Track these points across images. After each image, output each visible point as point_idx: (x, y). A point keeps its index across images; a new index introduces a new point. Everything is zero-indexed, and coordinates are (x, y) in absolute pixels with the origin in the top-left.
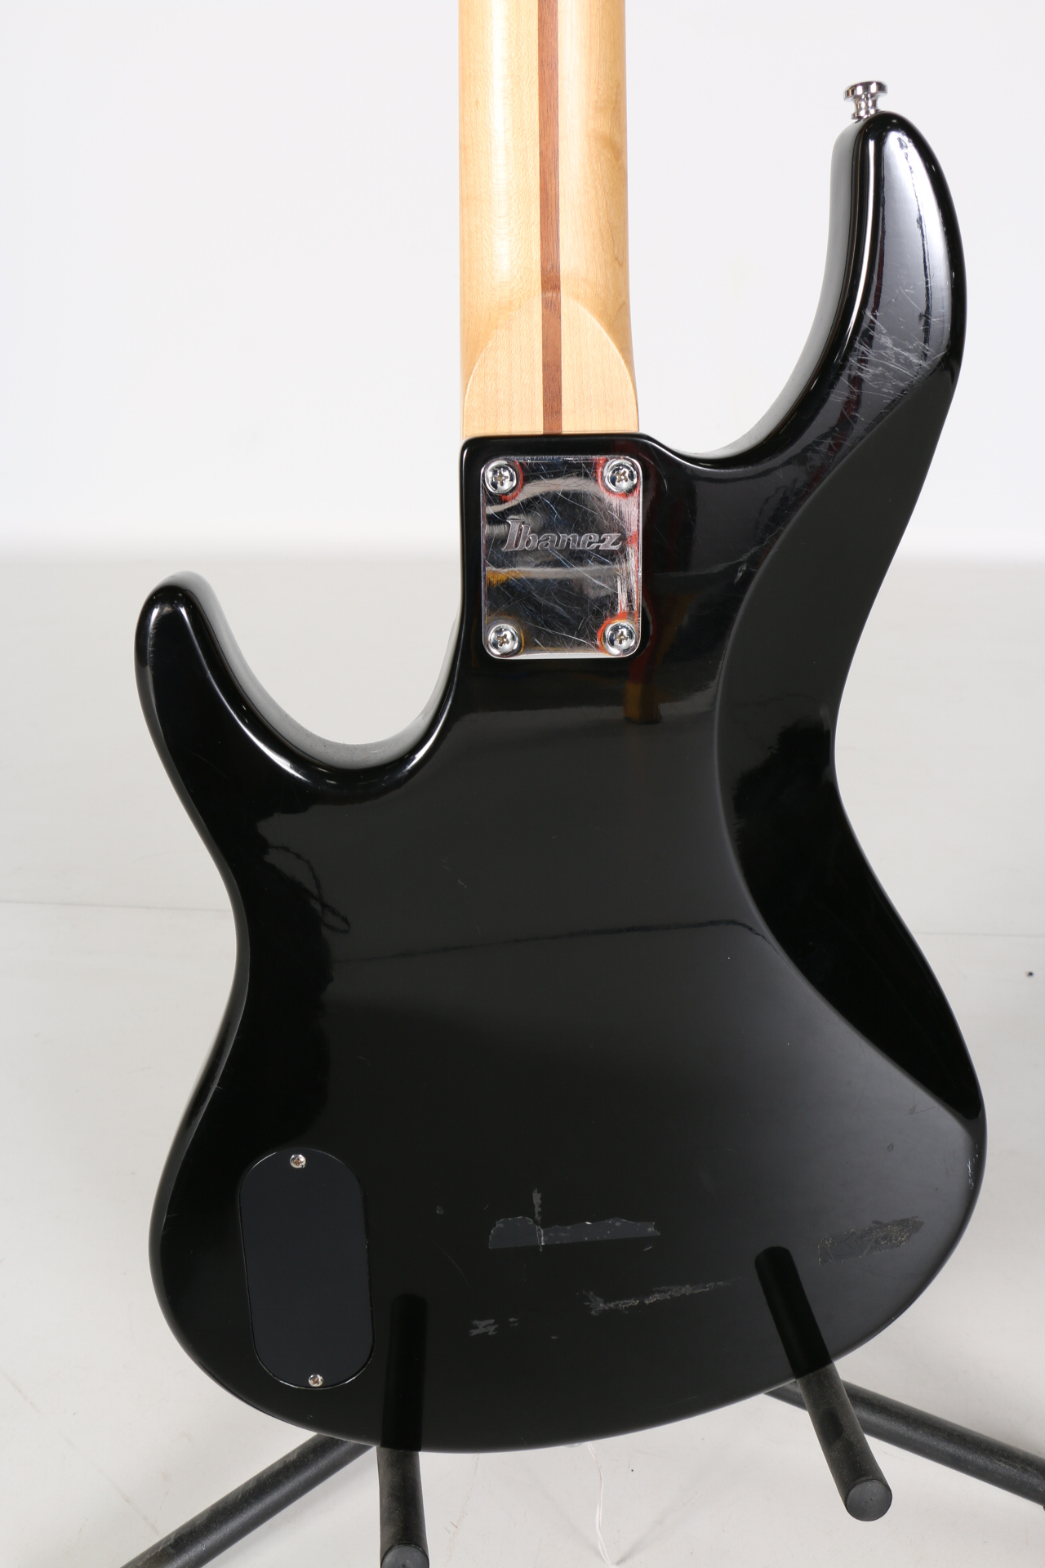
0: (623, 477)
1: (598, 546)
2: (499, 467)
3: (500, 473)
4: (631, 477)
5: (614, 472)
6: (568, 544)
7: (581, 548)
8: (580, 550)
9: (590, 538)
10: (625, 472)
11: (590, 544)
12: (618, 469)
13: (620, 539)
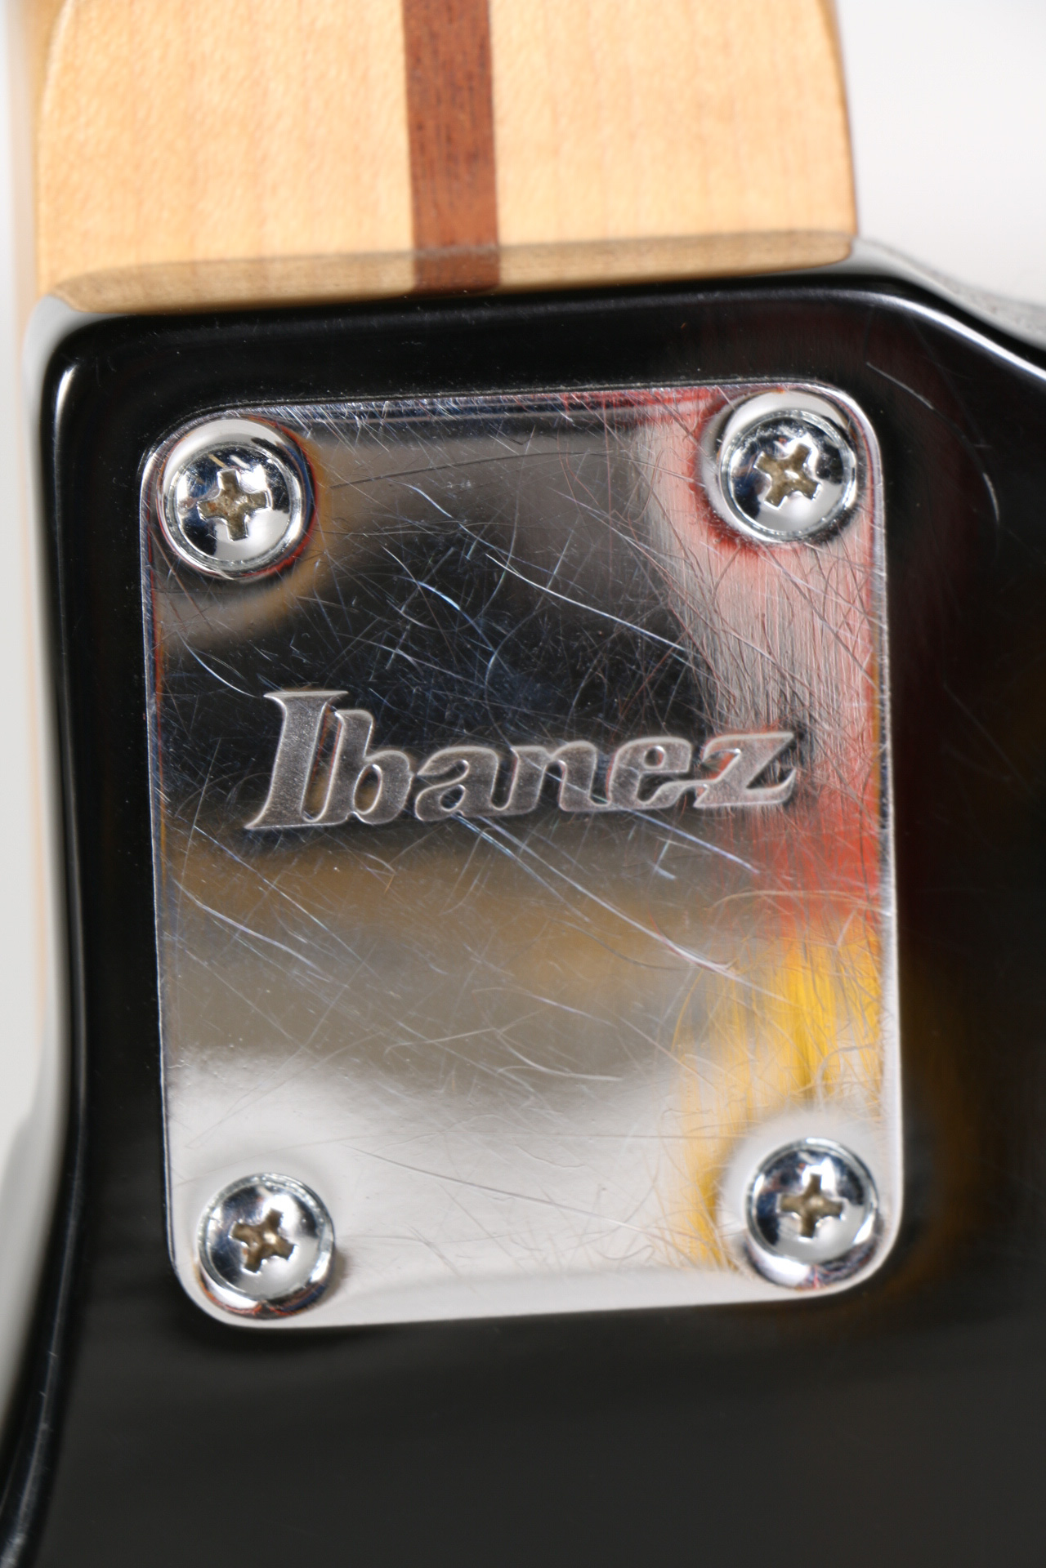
0: (792, 475)
1: (690, 796)
2: (227, 452)
3: (230, 480)
4: (833, 469)
5: (752, 451)
6: (551, 788)
7: (609, 805)
8: (607, 816)
9: (653, 757)
10: (802, 454)
11: (651, 784)
12: (768, 443)
13: (789, 753)
